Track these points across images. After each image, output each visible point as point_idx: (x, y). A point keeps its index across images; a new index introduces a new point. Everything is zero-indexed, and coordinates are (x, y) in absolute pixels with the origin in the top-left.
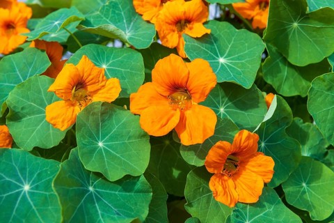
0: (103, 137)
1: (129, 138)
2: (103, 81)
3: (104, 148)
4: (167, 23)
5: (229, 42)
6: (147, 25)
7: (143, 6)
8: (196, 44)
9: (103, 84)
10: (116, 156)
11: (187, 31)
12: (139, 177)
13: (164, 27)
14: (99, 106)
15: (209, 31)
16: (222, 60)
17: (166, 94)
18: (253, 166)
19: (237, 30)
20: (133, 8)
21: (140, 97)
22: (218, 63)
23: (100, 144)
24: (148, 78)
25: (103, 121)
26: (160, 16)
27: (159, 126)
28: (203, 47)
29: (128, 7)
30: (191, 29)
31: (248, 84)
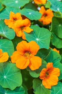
0: (5, 74)
1: (14, 73)
2: (2, 54)
3: (7, 78)
4: (17, 28)
5: (39, 33)
6: (11, 29)
7: (8, 22)
8: (29, 35)
9: (2, 55)
10: (11, 80)
11: (24, 30)
12: (20, 86)
13: (16, 29)
14: (2, 64)
15: (32, 30)
16: (37, 39)
17: (23, 54)
18: (53, 73)
19: (41, 28)
20: (5, 23)
21: (14, 57)
22: (36, 40)
23: (5, 77)
24: (15, 50)
25: (4, 68)
26: (14, 26)
27: (23, 65)
28: (31, 36)
29: (3, 23)
30: (25, 29)
31: (48, 47)
